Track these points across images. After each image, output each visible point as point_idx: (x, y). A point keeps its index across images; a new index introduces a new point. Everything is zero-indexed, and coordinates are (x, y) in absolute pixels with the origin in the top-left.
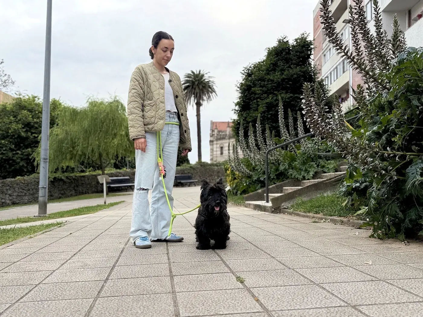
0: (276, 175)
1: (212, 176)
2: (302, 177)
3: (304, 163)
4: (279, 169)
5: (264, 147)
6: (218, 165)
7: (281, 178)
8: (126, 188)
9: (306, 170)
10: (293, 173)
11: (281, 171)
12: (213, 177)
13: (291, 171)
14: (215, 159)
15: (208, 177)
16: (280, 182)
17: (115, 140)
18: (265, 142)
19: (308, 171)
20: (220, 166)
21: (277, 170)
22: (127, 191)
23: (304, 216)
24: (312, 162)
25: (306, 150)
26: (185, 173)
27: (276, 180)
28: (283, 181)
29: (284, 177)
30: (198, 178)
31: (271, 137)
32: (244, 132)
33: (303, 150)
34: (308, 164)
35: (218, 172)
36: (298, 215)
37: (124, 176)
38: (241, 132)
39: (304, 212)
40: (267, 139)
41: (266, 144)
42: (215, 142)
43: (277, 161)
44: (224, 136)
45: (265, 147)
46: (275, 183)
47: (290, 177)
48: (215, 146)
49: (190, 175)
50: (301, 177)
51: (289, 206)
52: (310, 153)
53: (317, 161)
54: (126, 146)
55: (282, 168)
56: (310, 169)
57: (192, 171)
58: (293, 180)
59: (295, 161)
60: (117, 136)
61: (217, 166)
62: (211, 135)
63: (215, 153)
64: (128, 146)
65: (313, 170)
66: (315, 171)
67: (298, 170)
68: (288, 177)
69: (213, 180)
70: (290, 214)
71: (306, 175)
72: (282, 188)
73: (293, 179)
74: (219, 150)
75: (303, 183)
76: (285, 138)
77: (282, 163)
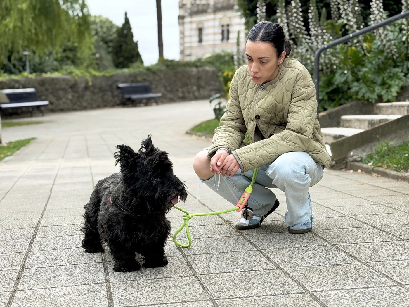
0: (327, 93)
1: (187, 85)
2: (376, 97)
3: (380, 69)
4: (333, 80)
5: (305, 39)
6: (199, 64)
7: (337, 99)
8: (31, 109)
9: (383, 84)
10: (360, 89)
11: (337, 85)
12: (190, 87)
13: (355, 87)
14: (187, 52)
15: (181, 87)
16: (335, 106)
17: (8, 20)
18: (308, 30)
19: (387, 86)
20: (201, 66)
21: (329, 83)
22: (31, 116)
23: (397, 178)
24: (395, 67)
25: (384, 46)
26: (138, 82)
27: (328, 103)
28: (341, 104)
29: (343, 97)
30: (163, 90)
31: (320, 20)
32: (266, 9)
33: (379, 46)
34: (388, 71)
35: (199, 78)
36: (384, 175)
37: (24, 87)
38: (260, 10)
39: (397, 170)
40: (311, 24)
41: (309, 35)
42: (187, 20)
43: (329, 66)
44: (205, 8)
45: (307, 40)
46: (326, 107)
47: (354, 97)
48: (187, 26)
49: (147, 84)
50: (374, 96)
51: (364, 155)
52: (391, 51)
53: (403, 66)
54: (30, 30)
55: (338, 79)
56: (391, 81)
57: (151, 77)
58: (360, 103)
59: (363, 66)
60: (12, 12)
61: (197, 66)
62: (181, 5)
63: (187, 40)
64: (33, 31)
65: (397, 83)
66: (401, 84)
67: (369, 84)
68: (351, 97)
69: (189, 92)
70: (368, 172)
71: (383, 92)
72: (339, 117)
73: (359, 100)
74: (196, 33)
75: (380, 108)
76: (345, 22)
77: (340, 71)
